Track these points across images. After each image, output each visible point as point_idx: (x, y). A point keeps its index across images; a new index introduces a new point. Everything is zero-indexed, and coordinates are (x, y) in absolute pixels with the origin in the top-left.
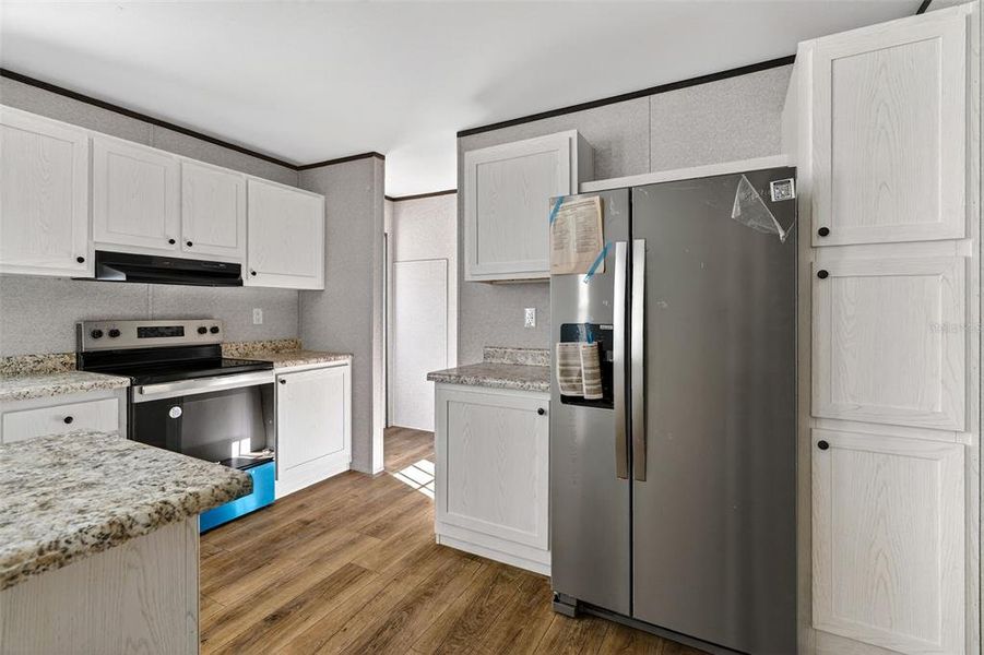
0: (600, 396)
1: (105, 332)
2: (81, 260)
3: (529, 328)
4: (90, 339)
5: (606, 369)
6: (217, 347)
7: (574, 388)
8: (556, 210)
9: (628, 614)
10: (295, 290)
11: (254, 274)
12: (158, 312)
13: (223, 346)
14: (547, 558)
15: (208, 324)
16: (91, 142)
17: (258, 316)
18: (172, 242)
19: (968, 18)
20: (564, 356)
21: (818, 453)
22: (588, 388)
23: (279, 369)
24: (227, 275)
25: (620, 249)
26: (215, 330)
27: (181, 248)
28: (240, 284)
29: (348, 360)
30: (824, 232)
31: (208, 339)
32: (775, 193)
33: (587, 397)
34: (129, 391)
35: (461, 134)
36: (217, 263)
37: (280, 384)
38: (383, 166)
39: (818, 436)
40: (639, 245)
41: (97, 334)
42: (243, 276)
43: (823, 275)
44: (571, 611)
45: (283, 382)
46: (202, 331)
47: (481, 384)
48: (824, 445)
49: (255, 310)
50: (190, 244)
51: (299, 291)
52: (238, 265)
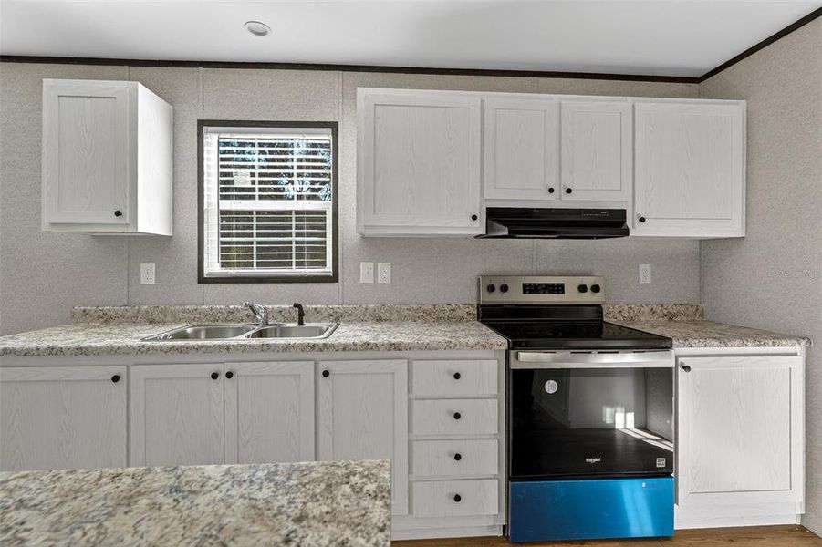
1: (497, 287)
2: (474, 218)
4: (487, 293)
6: (598, 309)
10: (695, 240)
11: (642, 220)
12: (542, 268)
13: (604, 307)
15: (588, 282)
16: (483, 102)
17: (645, 274)
18: (551, 190)
23: (679, 349)
24: (611, 223)
26: (596, 289)
27: (560, 196)
28: (626, 233)
29: (799, 348)
31: (589, 298)
34: (508, 355)
36: (599, 211)
37: (680, 370)
41: (491, 289)
42: (629, 223)
45: (687, 368)
46: (582, 289)
49: (642, 267)
50: (569, 191)
51: (701, 240)
52: (623, 212)
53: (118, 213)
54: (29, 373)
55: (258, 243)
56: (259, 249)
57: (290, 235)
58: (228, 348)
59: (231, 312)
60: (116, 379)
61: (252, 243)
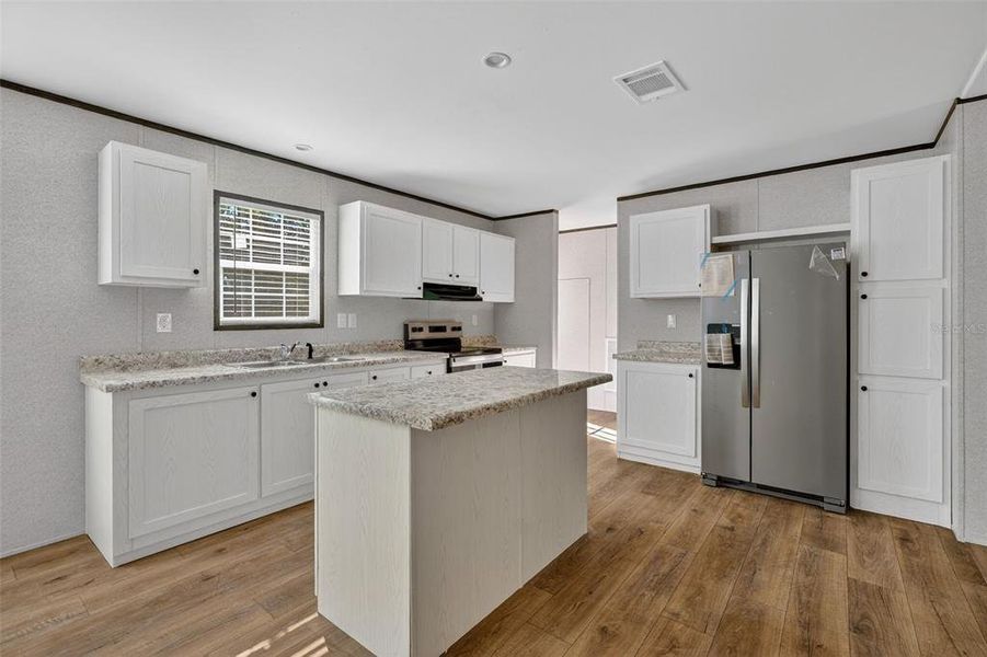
0: (732, 362)
1: (417, 329)
2: (419, 288)
3: (671, 328)
4: (412, 333)
5: (736, 350)
7: (716, 359)
8: (705, 260)
9: (748, 480)
11: (483, 293)
13: (461, 339)
14: (698, 462)
15: (456, 325)
17: (475, 320)
18: (451, 276)
19: (944, 163)
20: (709, 341)
21: (861, 392)
22: (726, 359)
23: (504, 353)
24: (468, 294)
25: (744, 283)
26: (460, 329)
27: (454, 279)
28: (478, 299)
29: (535, 350)
30: (865, 274)
31: (456, 334)
32: (834, 255)
33: (724, 363)
34: (448, 360)
35: (619, 199)
36: (467, 287)
38: (557, 218)
39: (861, 384)
40: (755, 281)
41: (413, 330)
42: (479, 294)
43: (864, 297)
44: (714, 483)
45: (506, 362)
46: (454, 329)
47: (650, 361)
48: (864, 389)
49: (474, 316)
50: (457, 276)
51: (495, 303)
52: (475, 288)
53: (196, 272)
54: (182, 399)
55: (256, 297)
56: (256, 302)
57: (281, 291)
58: (324, 368)
59: (247, 353)
60: (254, 394)
61: (250, 297)
